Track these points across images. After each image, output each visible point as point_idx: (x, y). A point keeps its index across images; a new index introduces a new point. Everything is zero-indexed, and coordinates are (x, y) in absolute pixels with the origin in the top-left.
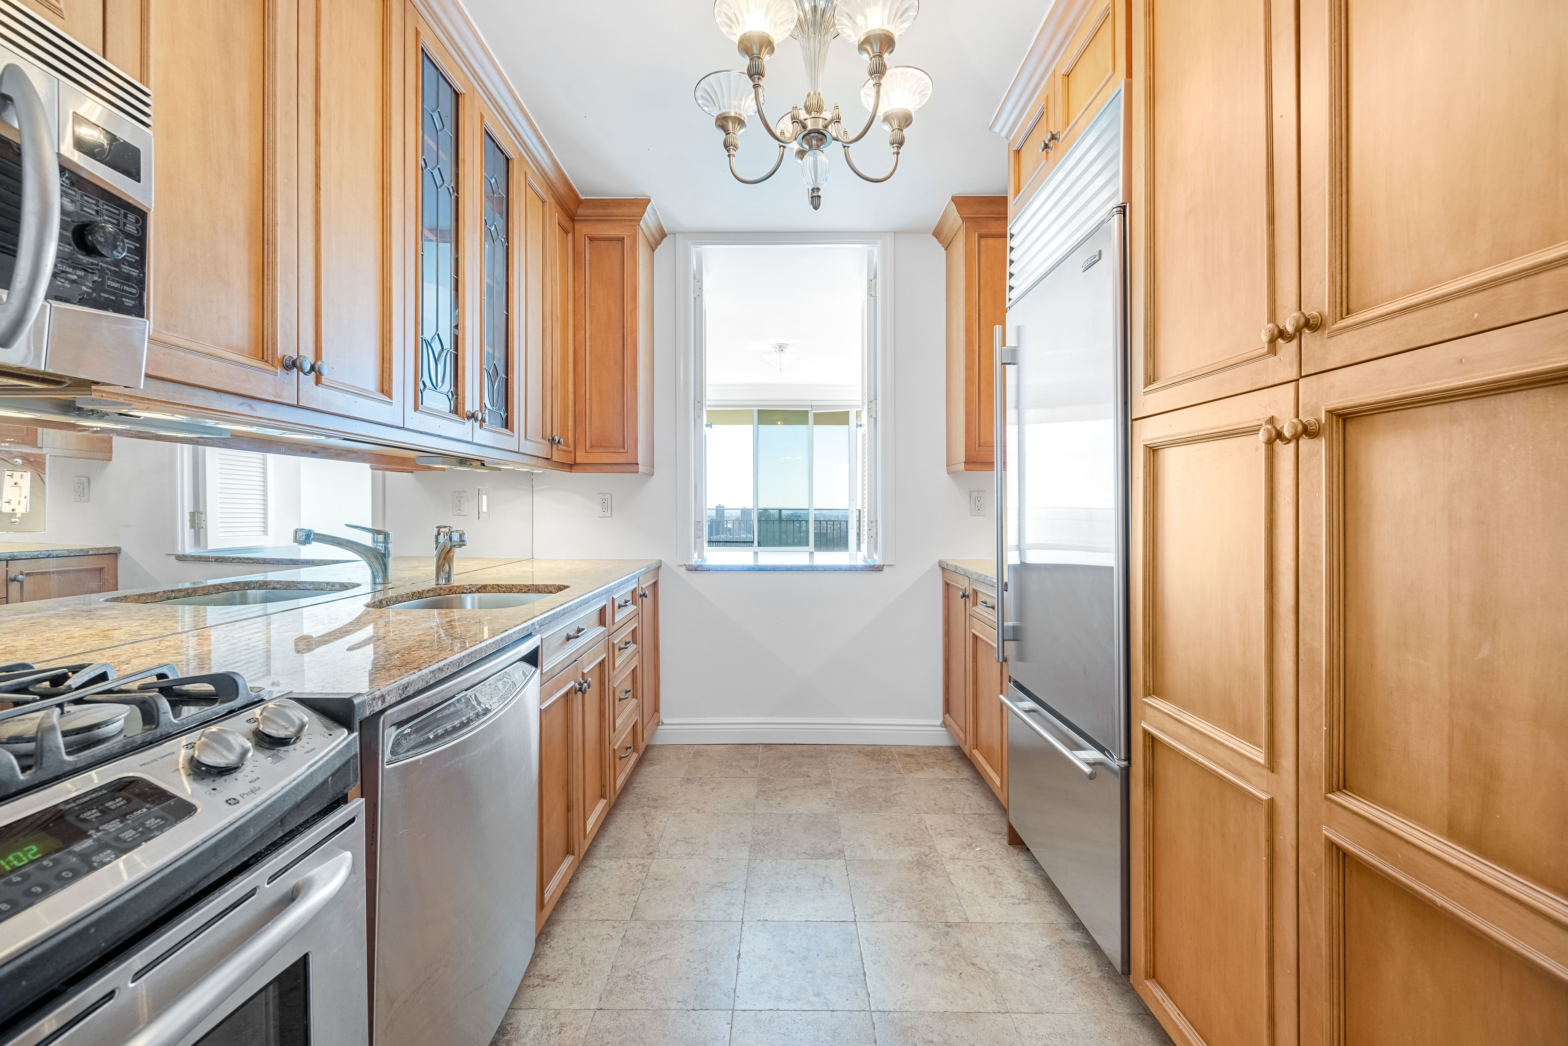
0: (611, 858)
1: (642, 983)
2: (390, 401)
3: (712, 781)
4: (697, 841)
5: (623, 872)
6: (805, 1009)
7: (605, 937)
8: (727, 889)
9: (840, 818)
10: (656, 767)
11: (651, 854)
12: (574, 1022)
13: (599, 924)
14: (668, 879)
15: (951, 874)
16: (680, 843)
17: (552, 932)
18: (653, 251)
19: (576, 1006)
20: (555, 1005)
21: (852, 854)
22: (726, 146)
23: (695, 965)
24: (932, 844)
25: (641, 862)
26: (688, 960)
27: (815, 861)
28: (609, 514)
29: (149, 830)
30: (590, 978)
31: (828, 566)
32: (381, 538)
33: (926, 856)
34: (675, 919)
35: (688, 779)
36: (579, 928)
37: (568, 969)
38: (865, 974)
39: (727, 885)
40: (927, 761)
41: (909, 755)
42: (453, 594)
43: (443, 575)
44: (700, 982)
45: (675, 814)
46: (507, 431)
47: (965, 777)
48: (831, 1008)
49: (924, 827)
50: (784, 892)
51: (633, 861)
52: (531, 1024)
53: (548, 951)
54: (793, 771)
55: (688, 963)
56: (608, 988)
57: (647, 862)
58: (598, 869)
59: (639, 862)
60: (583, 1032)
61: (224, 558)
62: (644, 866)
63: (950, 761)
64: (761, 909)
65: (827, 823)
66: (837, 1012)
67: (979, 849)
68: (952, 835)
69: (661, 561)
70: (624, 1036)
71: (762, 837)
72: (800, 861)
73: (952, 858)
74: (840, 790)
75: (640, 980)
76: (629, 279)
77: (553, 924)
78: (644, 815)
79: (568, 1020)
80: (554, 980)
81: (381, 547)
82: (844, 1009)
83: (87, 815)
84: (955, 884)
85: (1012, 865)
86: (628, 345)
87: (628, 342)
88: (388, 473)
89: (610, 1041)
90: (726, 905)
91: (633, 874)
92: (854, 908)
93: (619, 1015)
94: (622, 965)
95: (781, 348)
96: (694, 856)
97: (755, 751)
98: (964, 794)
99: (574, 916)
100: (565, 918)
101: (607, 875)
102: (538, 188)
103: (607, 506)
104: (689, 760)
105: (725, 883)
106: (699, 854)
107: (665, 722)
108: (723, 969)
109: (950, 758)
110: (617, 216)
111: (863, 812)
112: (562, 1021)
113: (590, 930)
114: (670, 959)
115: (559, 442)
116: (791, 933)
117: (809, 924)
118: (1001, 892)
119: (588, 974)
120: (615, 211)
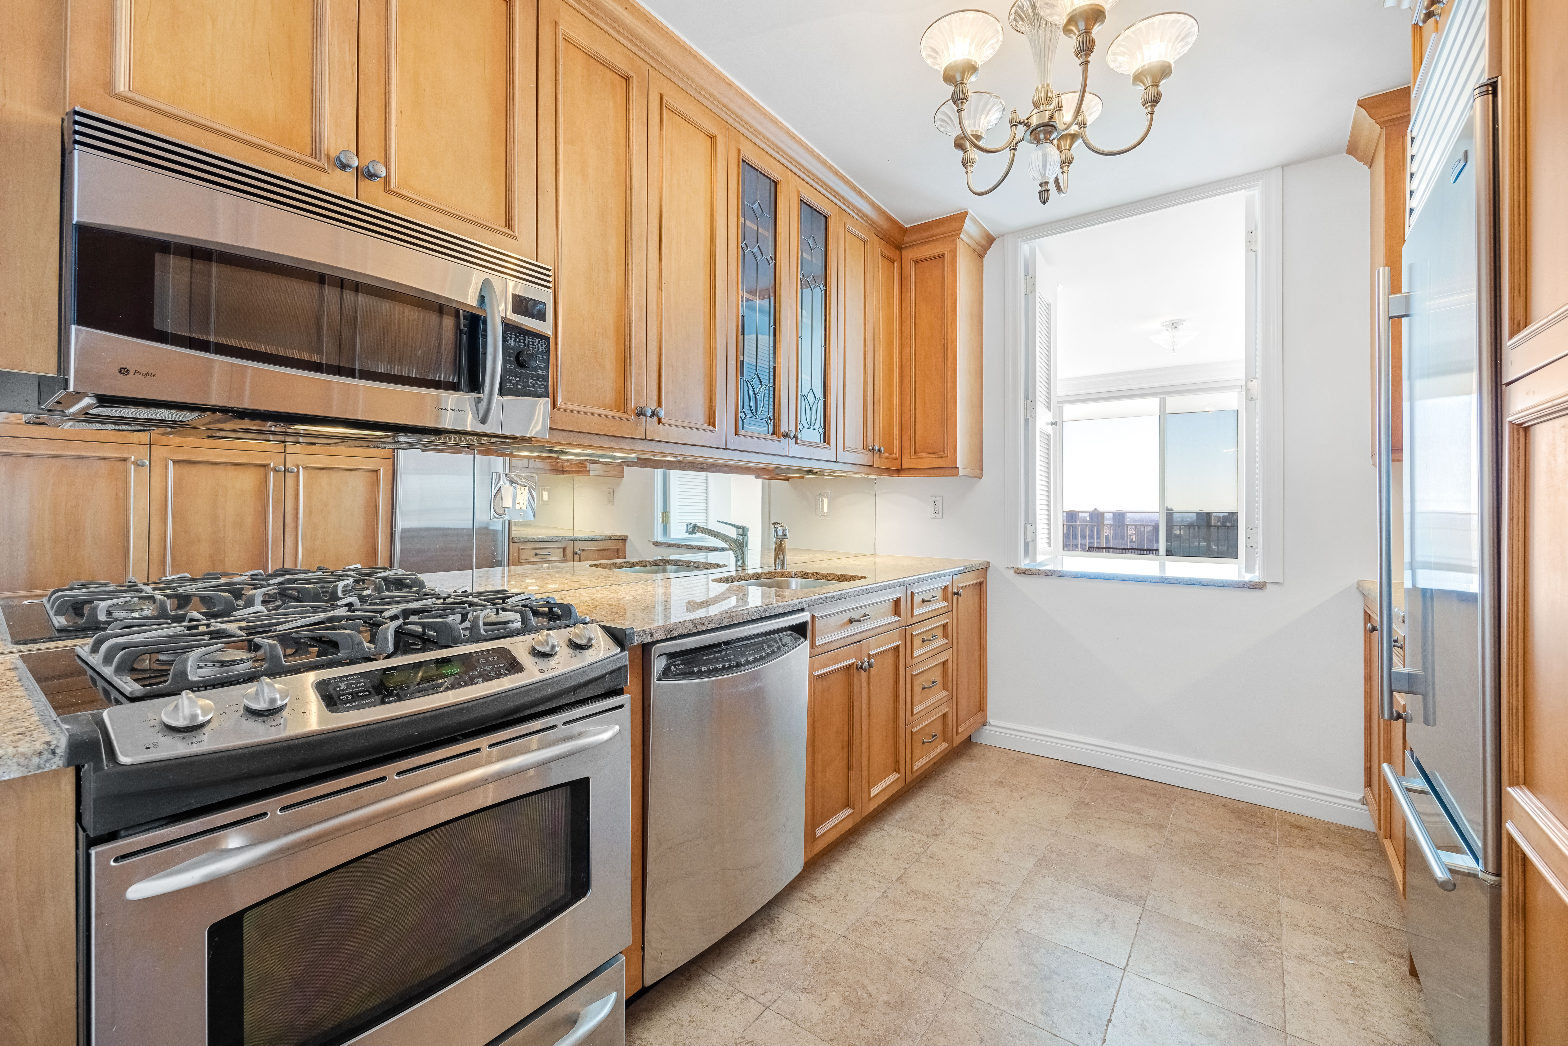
0: (900, 828)
1: (884, 933)
2: (714, 429)
3: (1024, 790)
4: (985, 838)
5: (906, 842)
6: (1025, 1020)
7: (870, 886)
8: (995, 889)
9: (1158, 866)
10: (973, 763)
11: (936, 835)
12: (822, 937)
13: (869, 874)
14: (942, 861)
15: (1288, 973)
16: (967, 835)
17: (831, 867)
18: (982, 257)
19: (827, 927)
20: (813, 919)
21: (1155, 906)
22: (964, 164)
23: (936, 938)
24: (1278, 932)
25: (925, 839)
26: (931, 932)
27: (1104, 897)
28: (940, 515)
29: (501, 674)
30: (845, 911)
31: (1183, 579)
32: (741, 531)
33: (1260, 941)
34: (935, 895)
35: (1000, 782)
36: (852, 872)
37: (832, 898)
38: (1109, 1021)
39: (996, 886)
40: (1324, 840)
41: (1299, 827)
42: (784, 577)
43: (779, 562)
44: (934, 953)
45: (974, 809)
46: (825, 445)
47: (1381, 875)
48: (1054, 1032)
49: (1275, 911)
50: (1054, 913)
51: (918, 837)
52: (792, 924)
53: (823, 879)
54: (1123, 805)
55: (931, 934)
56: (856, 924)
57: (929, 840)
58: (885, 833)
59: (923, 839)
60: (825, 947)
61: (677, 544)
62: (925, 843)
63: (1365, 850)
64: (1021, 918)
65: (1139, 866)
66: (1058, 1038)
67: (1352, 962)
68: (1316, 933)
69: (988, 563)
70: (854, 964)
71: (1054, 856)
72: (1086, 891)
73: (1301, 958)
74: (1174, 839)
75: (884, 930)
76: (949, 292)
77: (834, 861)
78: (944, 802)
79: (818, 933)
80: (819, 901)
81: (740, 538)
82: (1068, 1039)
83: (480, 661)
84: (1287, 985)
85: (1401, 1000)
86: (949, 354)
87: (949, 352)
88: (772, 481)
89: (842, 962)
90: (987, 901)
91: (913, 846)
92: (1130, 956)
93: (857, 947)
94: (874, 913)
95: (1174, 325)
96: (975, 850)
97: (1087, 773)
98: (1366, 894)
99: (852, 862)
100: (845, 860)
101: (891, 840)
102: (857, 232)
103: (939, 509)
104: (1009, 765)
105: (995, 883)
106: (981, 850)
107: (991, 723)
108: (960, 952)
109: (1368, 847)
110: (939, 235)
111: (1193, 869)
112: (814, 932)
113: (860, 876)
114: (916, 925)
115: (879, 450)
116: (1043, 951)
117: (1068, 950)
118: (1361, 1021)
119: (845, 908)
120: (937, 231)
